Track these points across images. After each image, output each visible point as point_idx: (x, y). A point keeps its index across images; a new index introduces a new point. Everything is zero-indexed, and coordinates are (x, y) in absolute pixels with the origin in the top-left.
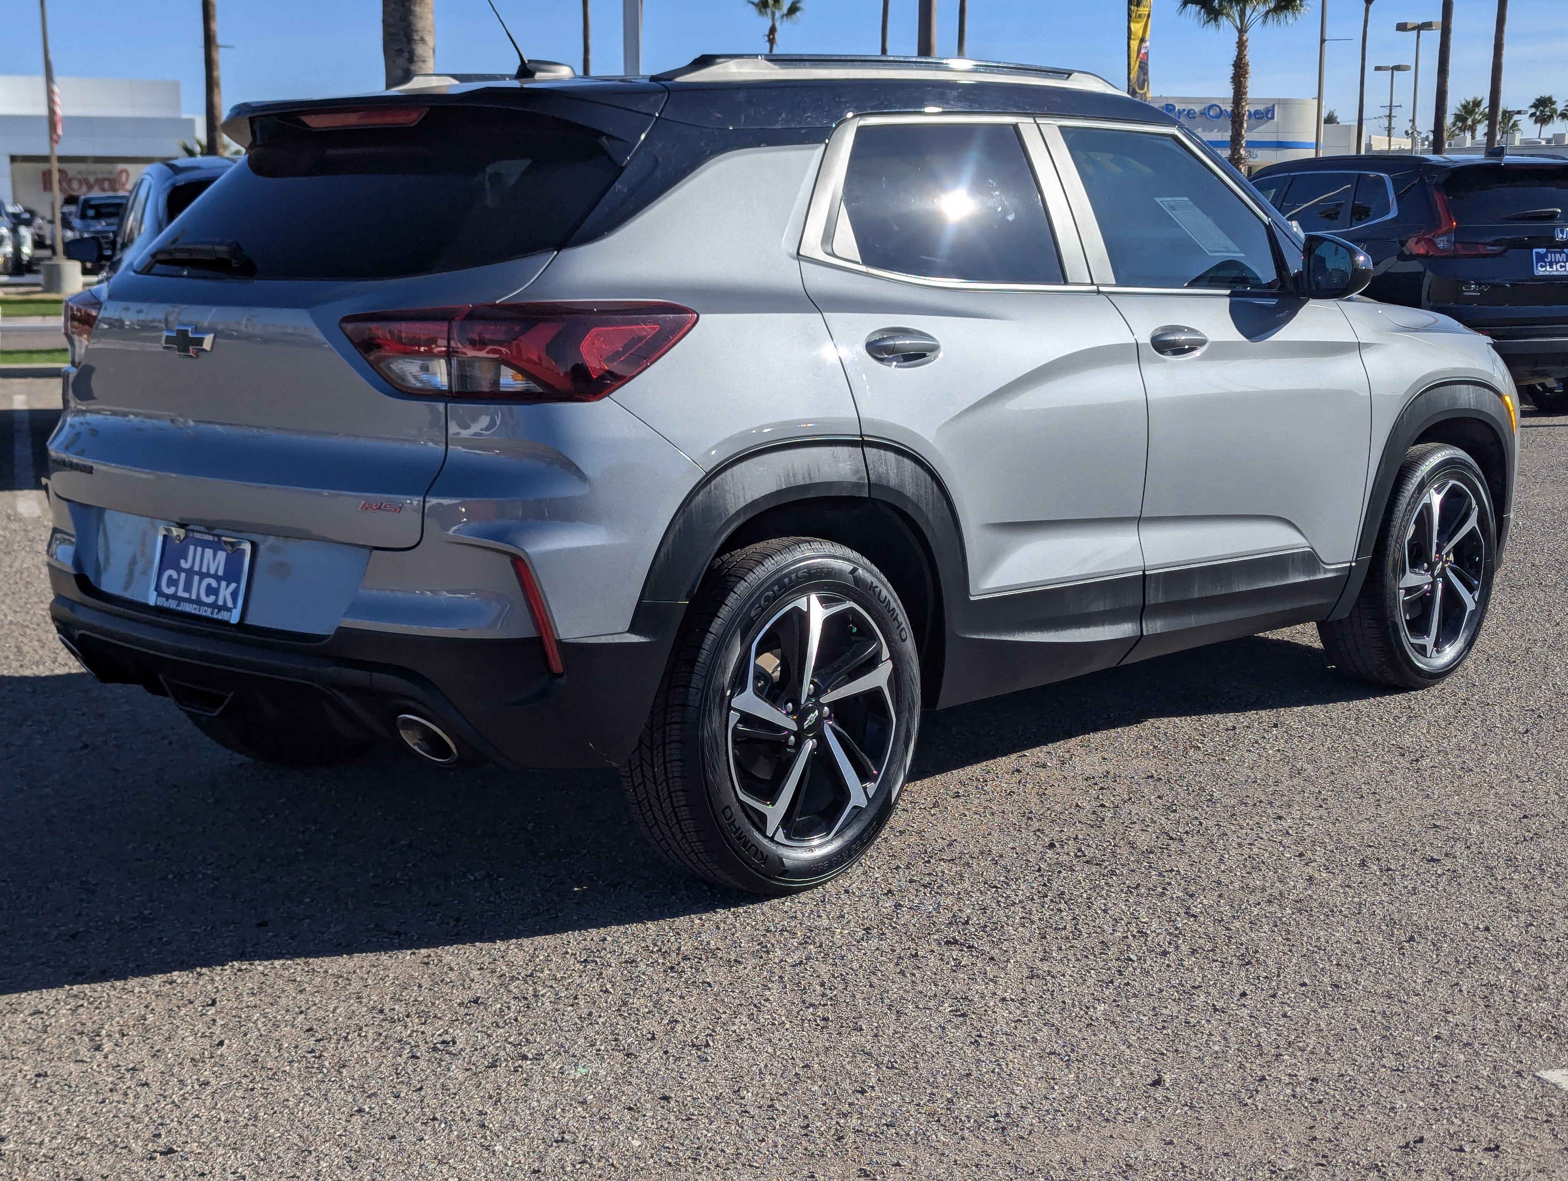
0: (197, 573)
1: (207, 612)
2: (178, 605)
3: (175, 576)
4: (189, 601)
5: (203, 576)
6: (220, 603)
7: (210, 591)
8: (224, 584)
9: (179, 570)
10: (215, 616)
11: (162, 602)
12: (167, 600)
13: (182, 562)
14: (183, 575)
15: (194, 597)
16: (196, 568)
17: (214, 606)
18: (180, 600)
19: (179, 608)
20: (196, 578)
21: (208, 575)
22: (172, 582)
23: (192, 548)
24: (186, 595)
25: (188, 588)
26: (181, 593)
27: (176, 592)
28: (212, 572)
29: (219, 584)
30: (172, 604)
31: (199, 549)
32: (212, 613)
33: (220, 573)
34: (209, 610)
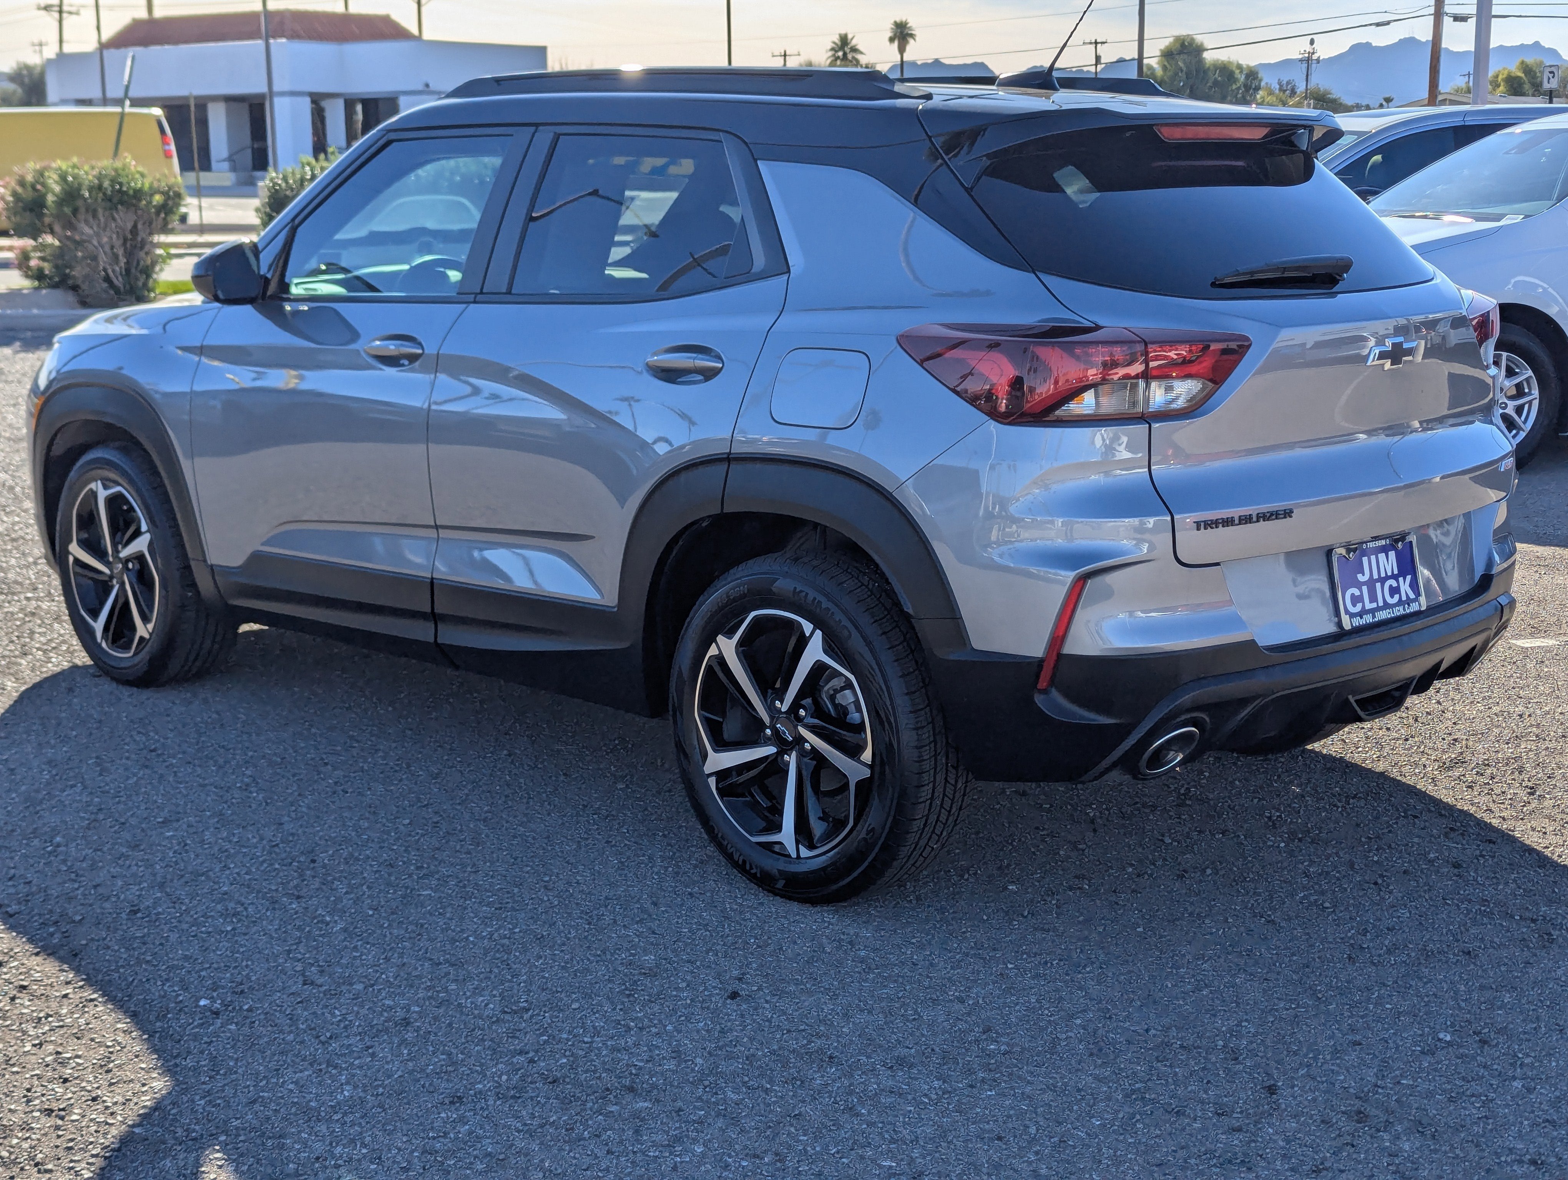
0: (1377, 581)
1: (1399, 611)
2: (1374, 617)
3: (1357, 592)
4: (1378, 609)
5: (1382, 581)
6: (1404, 598)
7: (1394, 591)
8: (1401, 579)
9: (1359, 585)
10: (1408, 611)
11: (1357, 622)
12: (1361, 618)
13: (1360, 576)
14: (1365, 588)
15: (1381, 604)
16: (1376, 576)
17: (1400, 602)
18: (1373, 611)
19: (1376, 619)
20: (1378, 585)
21: (1387, 578)
22: (1355, 600)
23: (1365, 560)
24: (1374, 605)
25: (1373, 598)
26: (1369, 606)
27: (1364, 606)
28: (1389, 574)
29: (1398, 582)
30: (1368, 619)
31: (1373, 558)
32: (1404, 610)
33: (1396, 572)
34: (1401, 608)
